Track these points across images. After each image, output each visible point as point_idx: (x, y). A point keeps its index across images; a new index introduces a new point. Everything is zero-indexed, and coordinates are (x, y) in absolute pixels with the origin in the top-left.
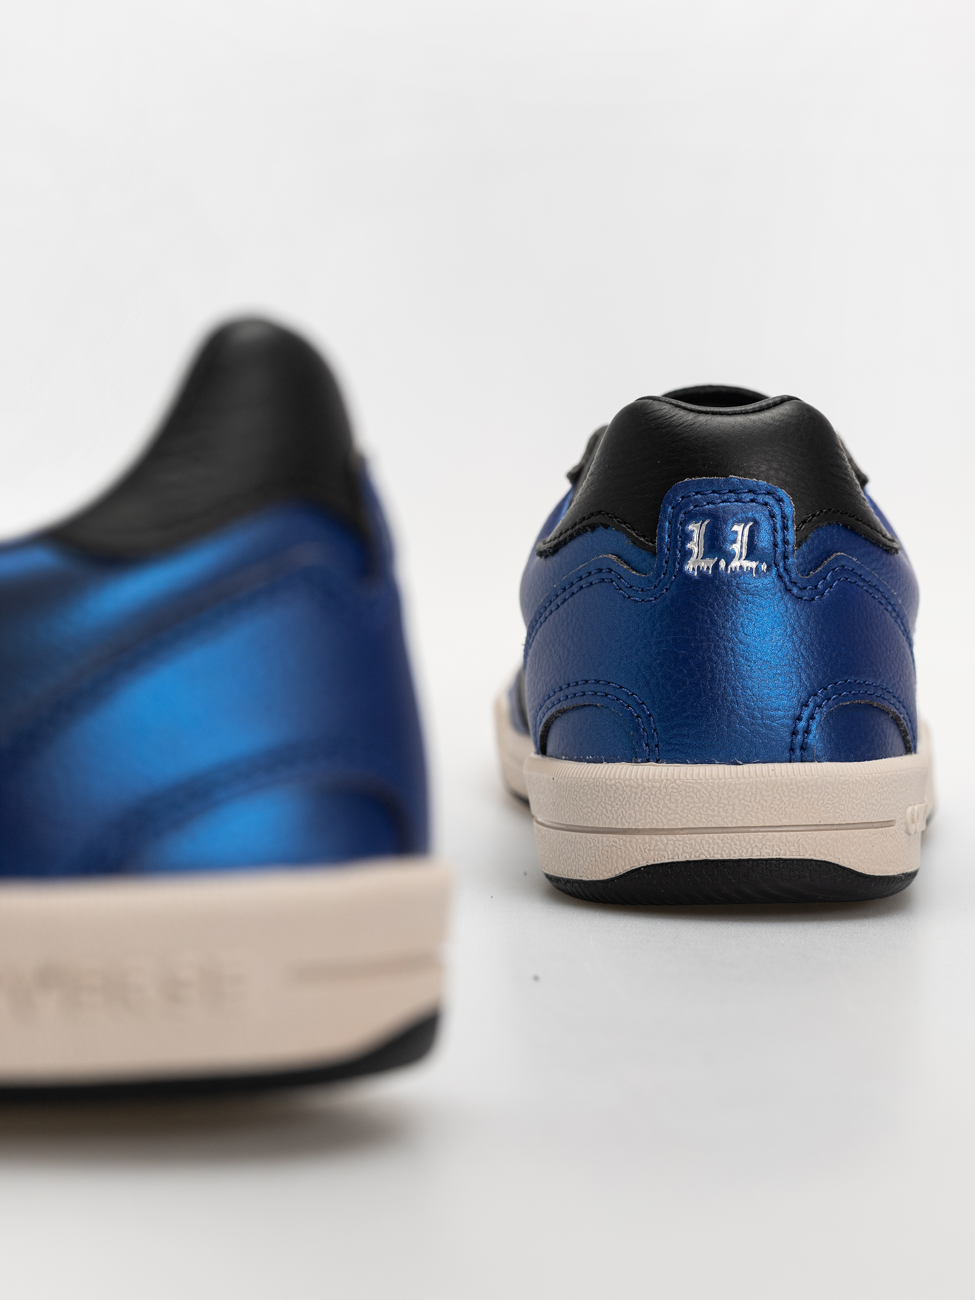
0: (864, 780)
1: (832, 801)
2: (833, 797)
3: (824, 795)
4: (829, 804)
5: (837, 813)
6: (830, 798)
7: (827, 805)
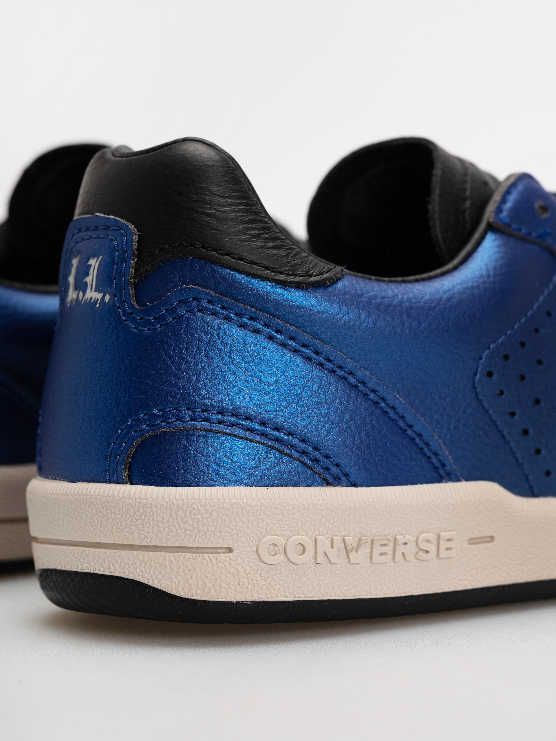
0: (170, 505)
1: (135, 523)
2: (135, 519)
3: (126, 516)
4: (132, 525)
5: (142, 534)
6: (132, 520)
7: (130, 526)
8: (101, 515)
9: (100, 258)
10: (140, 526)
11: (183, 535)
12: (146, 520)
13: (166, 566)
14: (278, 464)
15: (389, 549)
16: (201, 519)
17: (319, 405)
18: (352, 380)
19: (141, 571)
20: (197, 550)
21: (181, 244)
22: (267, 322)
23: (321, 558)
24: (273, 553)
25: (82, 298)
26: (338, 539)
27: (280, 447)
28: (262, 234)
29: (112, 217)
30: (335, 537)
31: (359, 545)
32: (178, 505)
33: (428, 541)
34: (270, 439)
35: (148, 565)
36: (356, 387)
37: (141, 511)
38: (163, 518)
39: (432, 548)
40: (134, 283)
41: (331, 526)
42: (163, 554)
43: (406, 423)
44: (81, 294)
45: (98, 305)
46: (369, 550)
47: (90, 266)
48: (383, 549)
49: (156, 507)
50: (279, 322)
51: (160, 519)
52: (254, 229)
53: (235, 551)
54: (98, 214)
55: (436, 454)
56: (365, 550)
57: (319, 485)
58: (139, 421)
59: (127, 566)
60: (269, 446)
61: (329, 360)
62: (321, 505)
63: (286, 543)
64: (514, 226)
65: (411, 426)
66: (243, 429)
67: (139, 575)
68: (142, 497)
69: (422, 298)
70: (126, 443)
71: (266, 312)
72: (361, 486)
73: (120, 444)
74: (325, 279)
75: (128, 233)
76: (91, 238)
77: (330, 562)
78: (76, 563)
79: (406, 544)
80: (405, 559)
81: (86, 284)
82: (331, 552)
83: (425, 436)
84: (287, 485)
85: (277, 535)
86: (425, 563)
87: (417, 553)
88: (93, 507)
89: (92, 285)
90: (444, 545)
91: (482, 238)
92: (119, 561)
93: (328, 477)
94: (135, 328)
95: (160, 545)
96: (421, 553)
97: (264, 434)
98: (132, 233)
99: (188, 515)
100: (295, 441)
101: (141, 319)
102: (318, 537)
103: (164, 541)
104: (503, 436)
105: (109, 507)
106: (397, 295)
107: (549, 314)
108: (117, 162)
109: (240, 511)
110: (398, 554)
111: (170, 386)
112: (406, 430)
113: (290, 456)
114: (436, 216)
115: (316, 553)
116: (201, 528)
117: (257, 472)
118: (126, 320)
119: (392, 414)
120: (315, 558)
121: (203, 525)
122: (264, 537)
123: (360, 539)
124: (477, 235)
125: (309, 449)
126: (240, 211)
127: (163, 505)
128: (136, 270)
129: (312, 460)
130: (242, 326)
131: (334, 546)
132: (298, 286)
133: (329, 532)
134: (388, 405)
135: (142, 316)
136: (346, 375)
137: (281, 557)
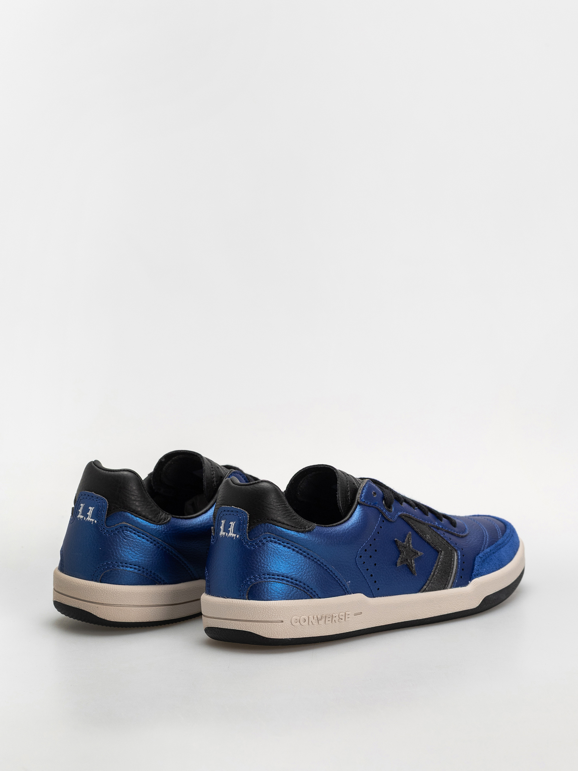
0: (263, 607)
6: (250, 612)
7: (249, 614)
8: (238, 610)
9: (235, 522)
10: (253, 614)
11: (267, 617)
12: (255, 612)
13: (261, 627)
14: (296, 592)
15: (330, 619)
16: (273, 612)
17: (309, 572)
18: (318, 562)
19: (253, 629)
20: (272, 622)
21: (264, 519)
22: (293, 545)
23: (310, 623)
24: (295, 622)
25: (228, 535)
26: (315, 616)
27: (297, 587)
28: (290, 515)
29: (239, 508)
30: (314, 616)
31: (321, 618)
32: (266, 607)
33: (342, 615)
34: (294, 584)
35: (255, 627)
36: (320, 565)
37: (253, 609)
38: (261, 611)
39: (343, 617)
40: (248, 532)
41: (313, 612)
42: (260, 623)
43: (335, 576)
44: (227, 534)
45: (234, 539)
46: (324, 619)
47: (231, 524)
48: (329, 619)
49: (258, 608)
50: (297, 544)
51: (260, 612)
52: (287, 513)
53: (284, 622)
54: (233, 506)
55: (344, 585)
56: (323, 620)
57: (309, 599)
58: (251, 579)
59: (247, 627)
60: (294, 586)
61: (312, 556)
62: (310, 606)
63: (300, 619)
64: (366, 502)
65: (337, 577)
66: (286, 581)
67: (252, 630)
68: (254, 604)
69: (340, 533)
70: (247, 586)
71: (292, 541)
73: (245, 586)
74: (311, 529)
75: (246, 515)
76: (230, 514)
77: (313, 624)
78: (227, 626)
79: (335, 617)
80: (335, 622)
81: (229, 531)
82: (314, 621)
83: (341, 580)
84: (299, 599)
86: (341, 623)
87: (339, 620)
88: (235, 608)
89: (232, 531)
90: (347, 616)
91: (356, 507)
92: (245, 625)
93: (312, 596)
94: (249, 547)
95: (259, 620)
96: (340, 620)
97: (292, 583)
98: (247, 515)
99: (269, 610)
100: (302, 584)
101: (251, 544)
102: (310, 616)
103: (261, 619)
104: (364, 577)
105: (241, 607)
106: (332, 532)
107: (378, 533)
109: (286, 609)
110: (333, 620)
111: (262, 567)
112: (335, 578)
113: (300, 589)
114: (340, 499)
115: (309, 621)
116: (273, 614)
117: (290, 595)
118: (245, 544)
119: (331, 573)
120: (308, 623)
121: (274, 614)
122: (293, 617)
123: (322, 616)
124: (354, 506)
125: (306, 587)
126: (283, 507)
127: (261, 607)
128: (249, 527)
129: (307, 590)
130: (284, 546)
131: (314, 619)
132: (302, 532)
133: (313, 614)
134: (330, 570)
135: (251, 543)
136: (317, 561)
137: (298, 623)
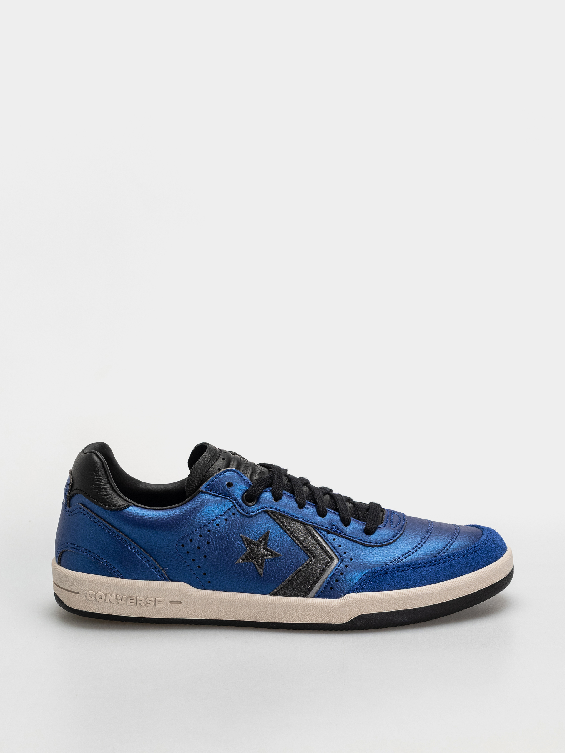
15: (134, 601)
23: (108, 601)
24: (91, 597)
30: (113, 595)
31: (122, 599)
33: (151, 600)
39: (153, 603)
40: (69, 499)
41: (112, 591)
46: (126, 600)
48: (132, 601)
53: (80, 594)
56: (124, 600)
57: (108, 576)
60: (95, 561)
62: (109, 583)
63: (96, 594)
72: (126, 579)
74: (118, 508)
77: (111, 603)
79: (141, 600)
80: (141, 605)
82: (111, 599)
85: (93, 591)
86: (149, 607)
90: (157, 603)
91: (197, 495)
93: (114, 574)
96: (147, 604)
98: (71, 481)
102: (107, 594)
104: (189, 567)
108: (85, 455)
109: (81, 581)
110: (138, 604)
115: (106, 599)
120: (105, 601)
122: (89, 591)
123: (123, 597)
124: (195, 493)
129: (109, 568)
131: (113, 598)
133: (112, 593)
135: (68, 510)
137: (94, 598)
